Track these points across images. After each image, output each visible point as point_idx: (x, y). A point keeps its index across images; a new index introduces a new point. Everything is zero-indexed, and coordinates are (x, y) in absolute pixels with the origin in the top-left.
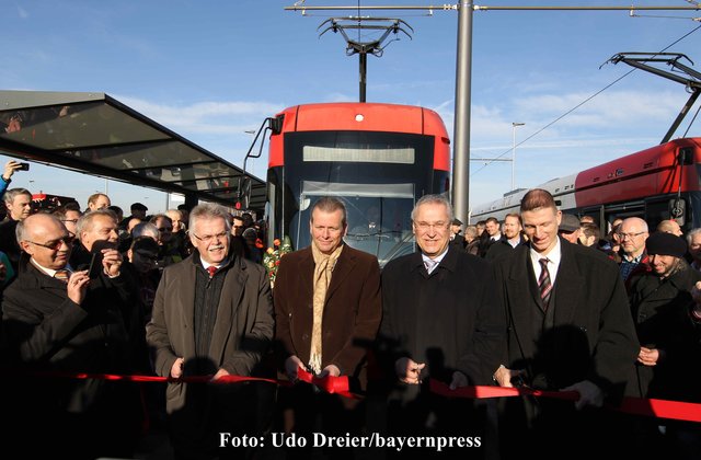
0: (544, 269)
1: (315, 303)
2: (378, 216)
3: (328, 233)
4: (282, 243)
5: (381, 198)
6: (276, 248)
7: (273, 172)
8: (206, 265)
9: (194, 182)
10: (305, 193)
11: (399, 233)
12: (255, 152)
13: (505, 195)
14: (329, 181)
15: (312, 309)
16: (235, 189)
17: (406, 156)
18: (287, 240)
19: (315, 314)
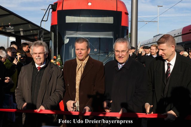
0: (169, 68)
1: (77, 81)
2: (98, 45)
3: (81, 51)
4: (57, 57)
5: (100, 38)
6: (54, 60)
7: (53, 27)
8: (37, 66)
9: (19, 32)
10: (67, 36)
11: (107, 53)
12: (45, 19)
13: (154, 37)
14: (77, 31)
15: (76, 83)
16: (37, 35)
17: (109, 20)
18: (59, 56)
19: (76, 85)
